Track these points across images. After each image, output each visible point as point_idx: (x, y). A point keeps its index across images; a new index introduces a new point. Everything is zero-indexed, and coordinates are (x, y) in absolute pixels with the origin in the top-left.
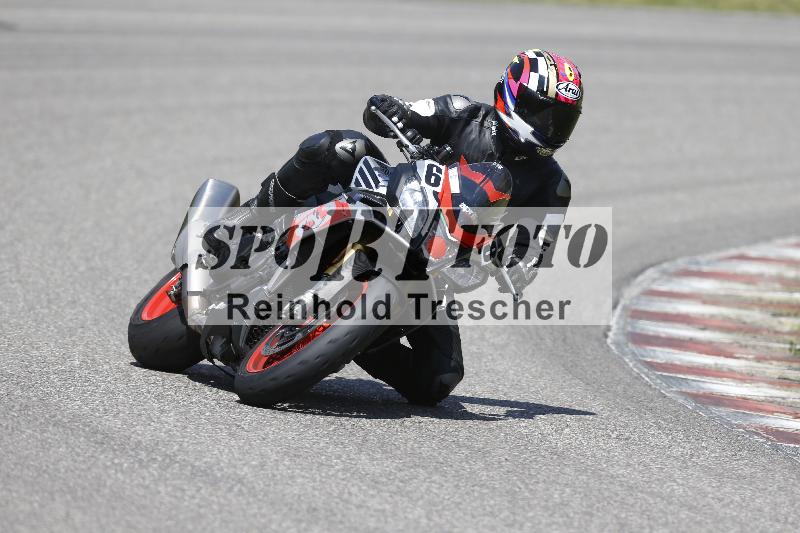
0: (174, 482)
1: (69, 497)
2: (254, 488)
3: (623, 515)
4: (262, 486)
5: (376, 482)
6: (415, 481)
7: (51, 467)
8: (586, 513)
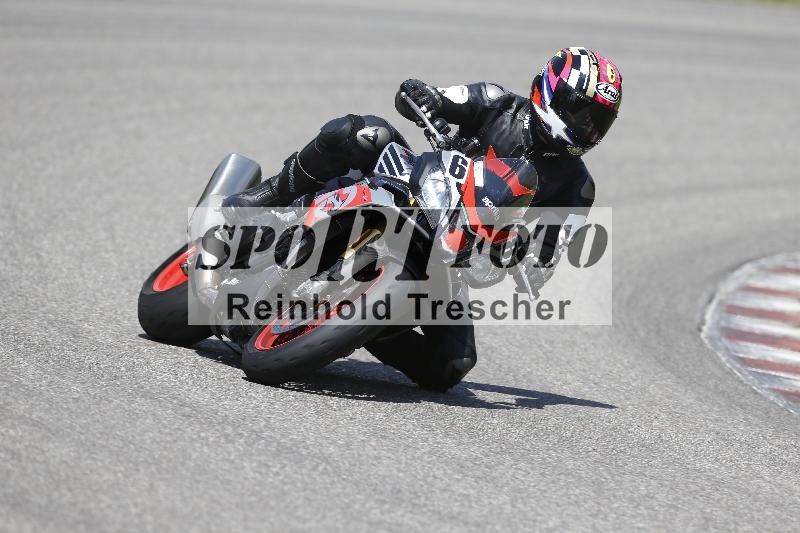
0: (258, 458)
1: (153, 468)
2: (339, 467)
3: (709, 511)
4: (347, 464)
5: (462, 467)
6: (501, 467)
7: (137, 437)
8: (671, 506)
